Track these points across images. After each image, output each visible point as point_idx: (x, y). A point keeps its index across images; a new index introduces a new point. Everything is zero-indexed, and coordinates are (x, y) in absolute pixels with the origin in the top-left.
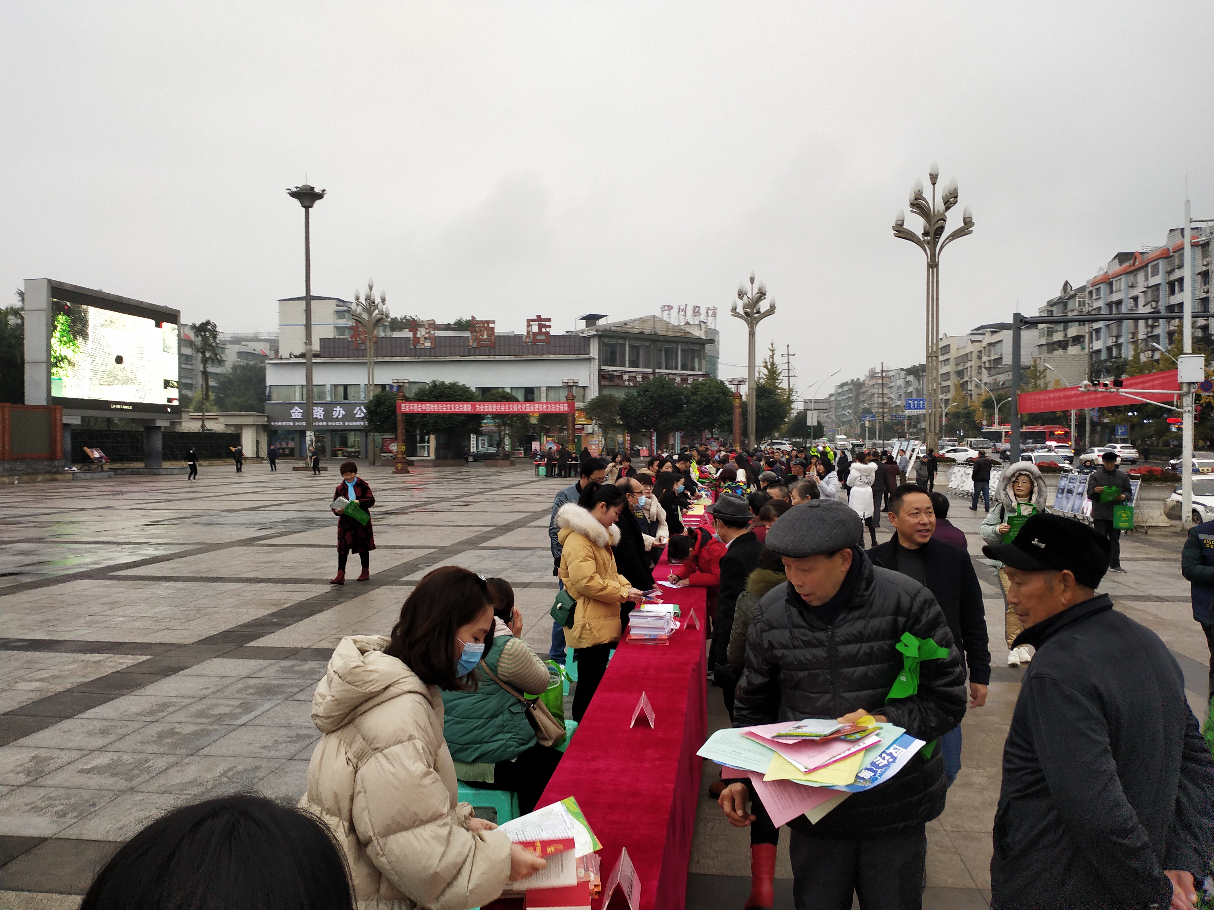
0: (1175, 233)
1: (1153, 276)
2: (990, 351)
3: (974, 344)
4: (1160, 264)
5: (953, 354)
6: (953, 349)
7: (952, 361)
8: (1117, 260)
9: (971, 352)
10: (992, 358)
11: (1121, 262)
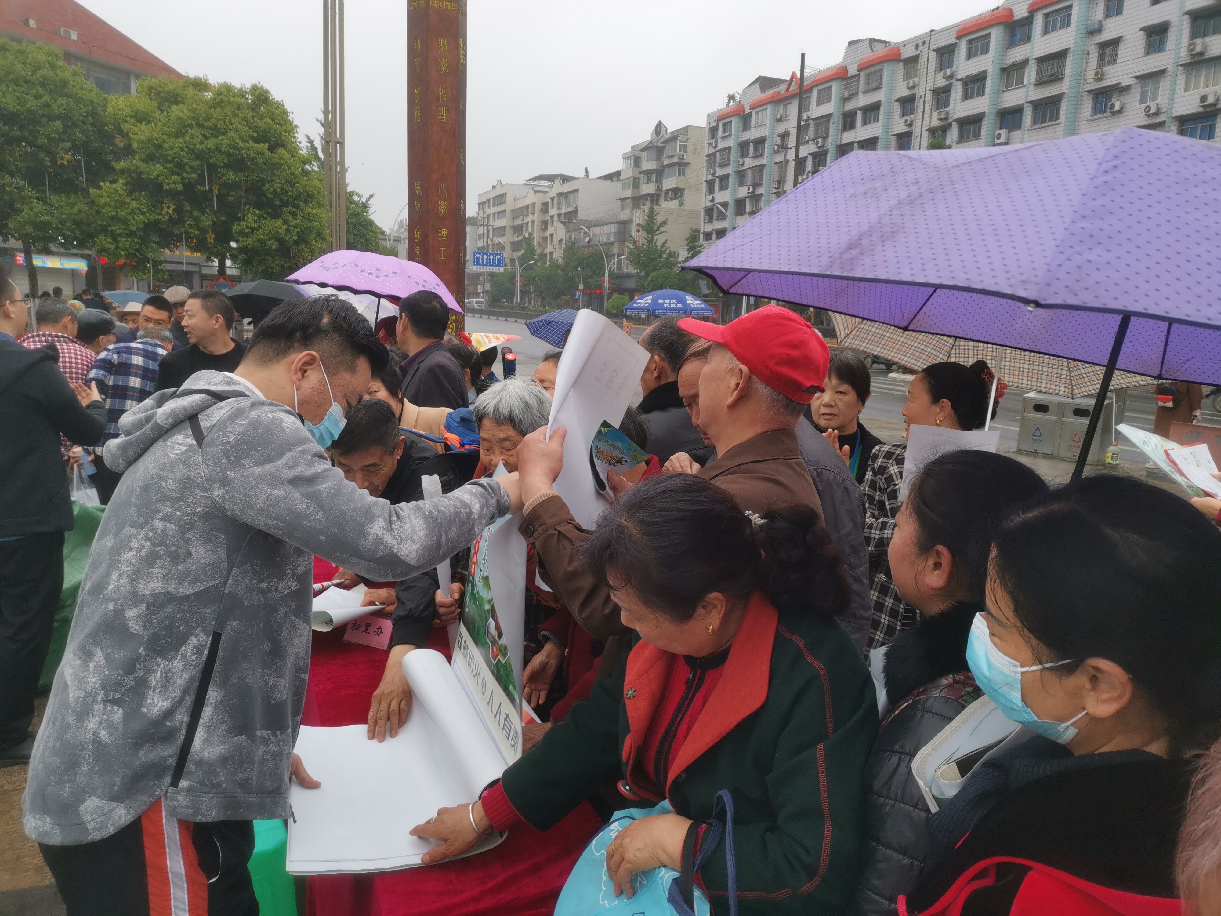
0: (859, 45)
1: (818, 104)
2: (559, 203)
3: (538, 194)
4: (833, 88)
5: (509, 206)
6: (509, 199)
7: (508, 214)
8: (757, 86)
9: (534, 204)
10: (564, 211)
11: (763, 88)
